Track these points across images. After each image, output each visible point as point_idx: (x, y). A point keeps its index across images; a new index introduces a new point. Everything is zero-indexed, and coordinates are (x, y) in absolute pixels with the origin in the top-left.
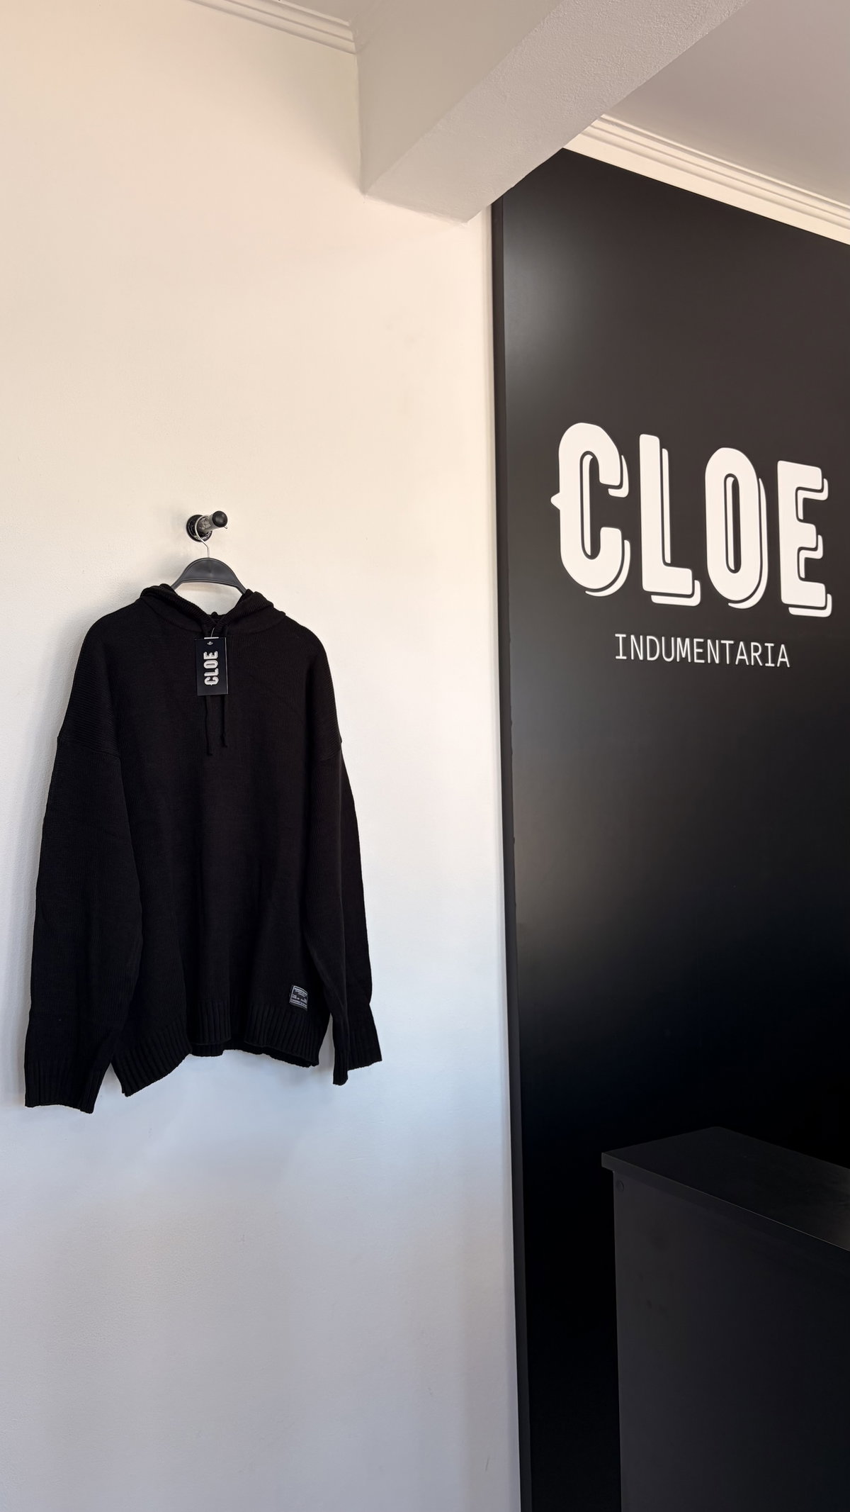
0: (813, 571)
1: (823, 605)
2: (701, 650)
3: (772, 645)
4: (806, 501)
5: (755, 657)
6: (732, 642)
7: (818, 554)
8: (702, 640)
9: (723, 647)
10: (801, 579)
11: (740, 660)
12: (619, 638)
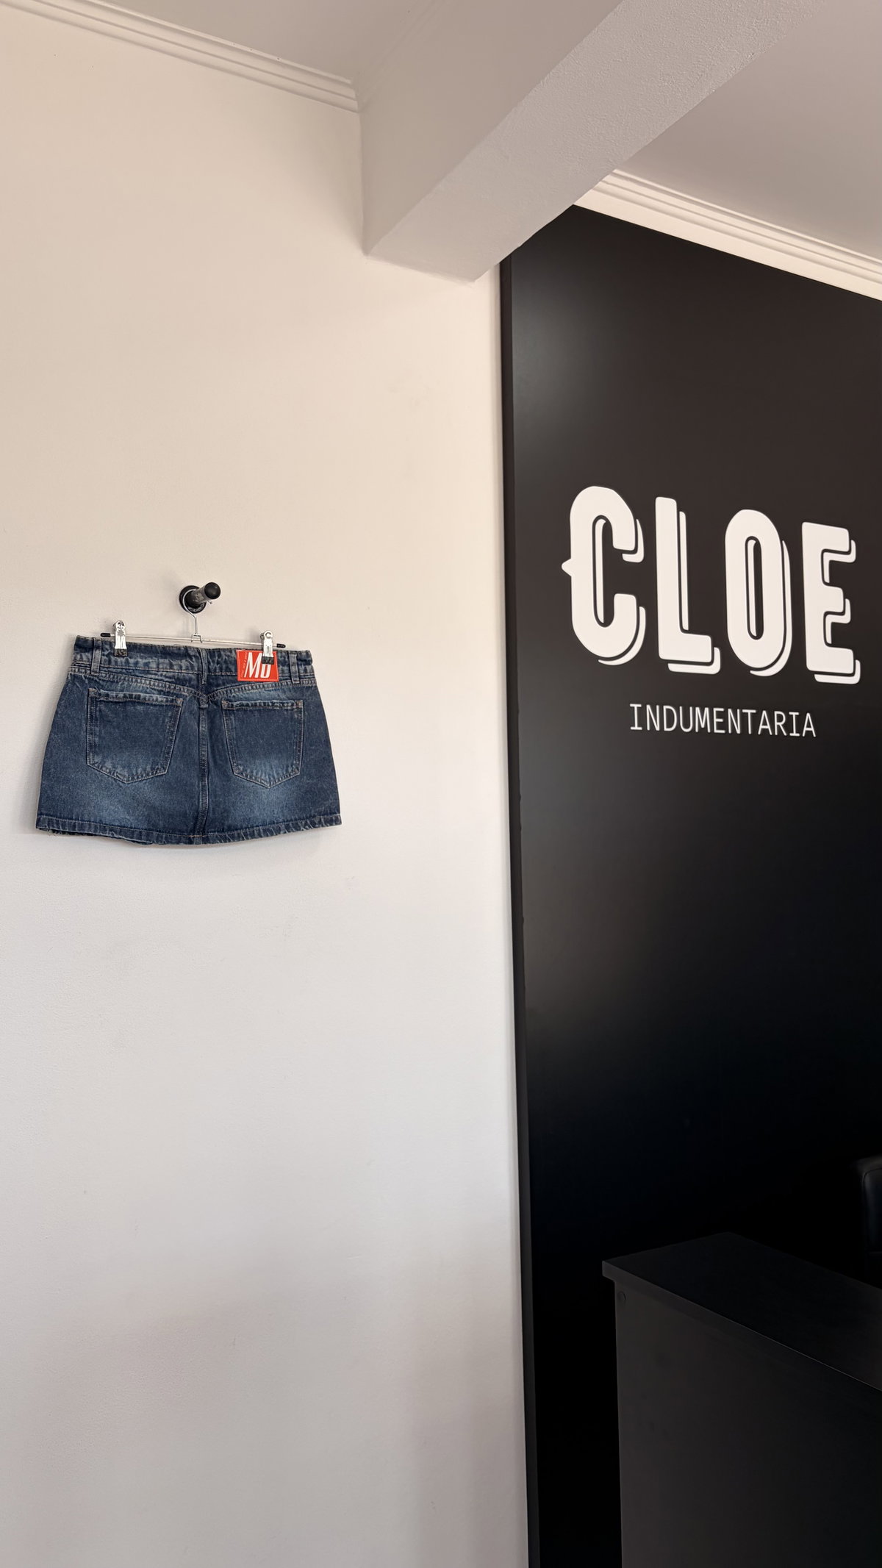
0: (840, 637)
1: (851, 672)
2: (721, 720)
3: (797, 714)
4: (832, 563)
5: (778, 726)
6: (754, 711)
7: (846, 619)
8: (722, 710)
9: (744, 716)
10: (828, 645)
11: (763, 730)
12: (634, 708)
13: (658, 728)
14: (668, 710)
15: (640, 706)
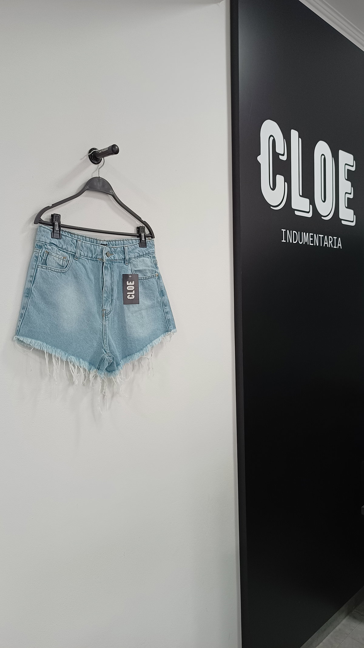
0: (350, 204)
1: (352, 220)
2: (312, 239)
3: (336, 238)
4: (348, 169)
5: (330, 243)
6: (323, 236)
7: (351, 196)
8: (312, 234)
9: (319, 237)
10: (346, 207)
11: (325, 244)
12: (283, 231)
13: (291, 242)
14: (294, 233)
15: (285, 230)
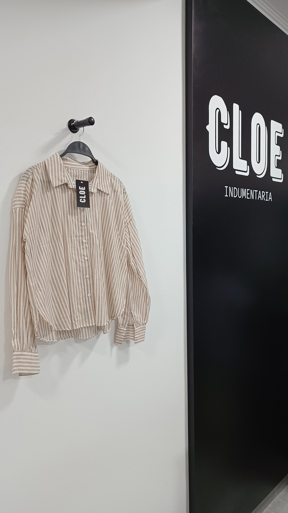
0: (279, 165)
1: (281, 178)
2: (249, 194)
3: (268, 192)
4: (278, 136)
5: (263, 197)
7: (280, 158)
8: (249, 190)
9: (255, 192)
10: (276, 167)
11: (259, 198)
13: (232, 196)
14: (235, 189)
15: (227, 187)
